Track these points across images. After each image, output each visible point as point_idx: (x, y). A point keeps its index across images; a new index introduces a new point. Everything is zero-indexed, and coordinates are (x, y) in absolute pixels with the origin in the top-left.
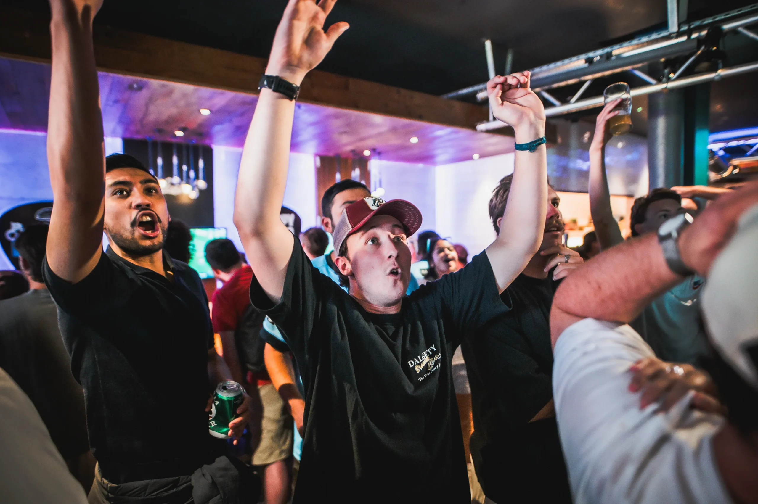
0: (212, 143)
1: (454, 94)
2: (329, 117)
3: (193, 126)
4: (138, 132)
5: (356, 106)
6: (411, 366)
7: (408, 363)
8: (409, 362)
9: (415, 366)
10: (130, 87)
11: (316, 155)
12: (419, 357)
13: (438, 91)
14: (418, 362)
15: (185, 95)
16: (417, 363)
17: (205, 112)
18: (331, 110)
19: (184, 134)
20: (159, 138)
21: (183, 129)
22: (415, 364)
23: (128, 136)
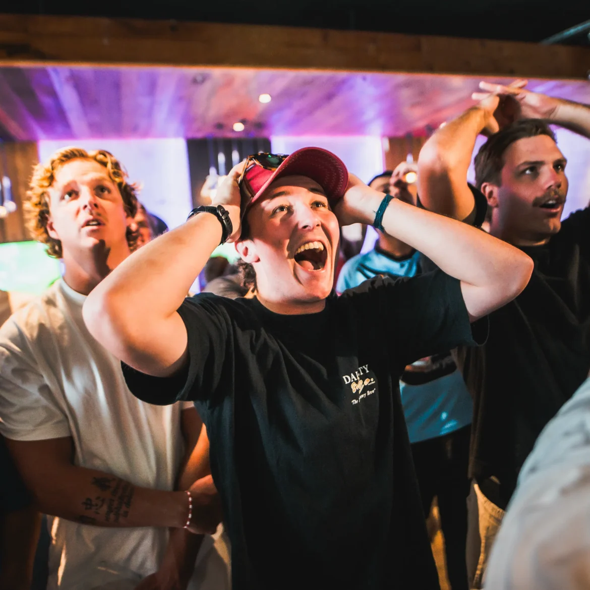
0: (271, 134)
1: (558, 37)
2: (399, 86)
3: (252, 116)
4: (199, 130)
5: (430, 68)
6: (346, 383)
7: (343, 379)
8: (344, 377)
9: (351, 383)
10: (195, 81)
11: (383, 136)
12: (356, 372)
13: (537, 36)
14: (356, 379)
15: (246, 83)
16: (354, 379)
17: (265, 99)
18: (401, 77)
19: (245, 127)
20: (220, 134)
21: (243, 122)
22: (352, 381)
23: (191, 135)
